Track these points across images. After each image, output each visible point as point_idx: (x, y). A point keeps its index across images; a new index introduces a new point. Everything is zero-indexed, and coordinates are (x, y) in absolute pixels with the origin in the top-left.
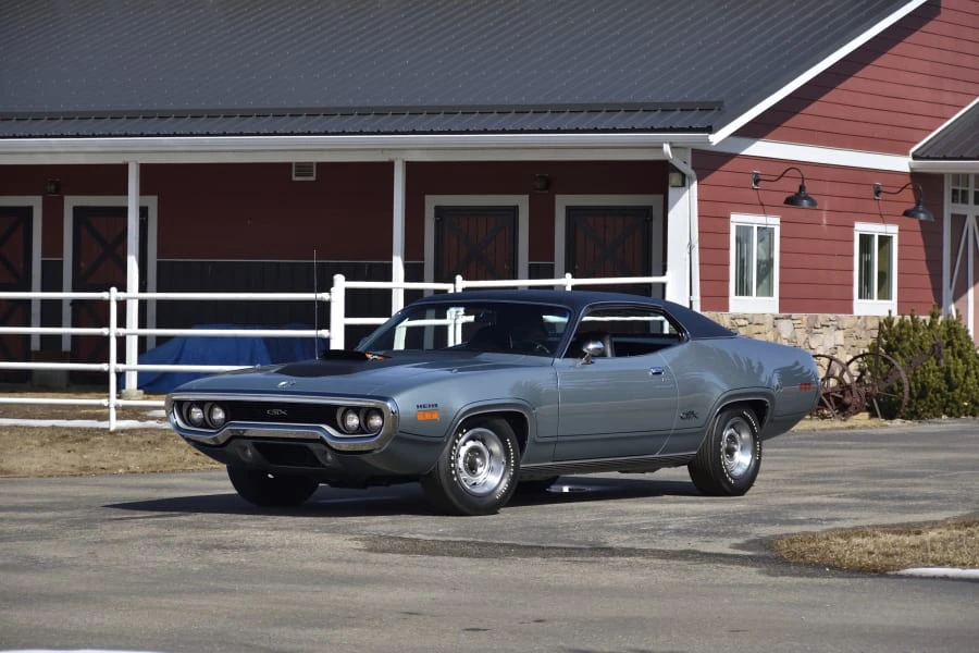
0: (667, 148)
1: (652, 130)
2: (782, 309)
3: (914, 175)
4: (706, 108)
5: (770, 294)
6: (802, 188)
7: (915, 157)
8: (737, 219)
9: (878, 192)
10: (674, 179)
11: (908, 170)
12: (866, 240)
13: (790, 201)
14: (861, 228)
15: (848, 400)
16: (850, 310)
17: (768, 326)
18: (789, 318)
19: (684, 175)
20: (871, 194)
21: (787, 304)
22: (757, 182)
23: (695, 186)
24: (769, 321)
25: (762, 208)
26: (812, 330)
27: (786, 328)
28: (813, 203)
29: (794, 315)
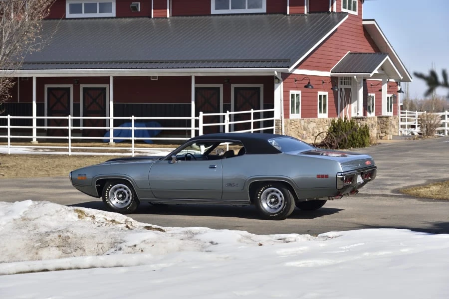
0: (276, 72)
1: (271, 67)
2: (302, 117)
3: (332, 77)
4: (285, 61)
5: (299, 113)
6: (309, 83)
7: (332, 72)
8: (292, 92)
9: (323, 83)
10: (276, 81)
11: (330, 76)
12: (320, 96)
13: (306, 87)
14: (320, 93)
15: (333, 144)
16: (316, 117)
17: (298, 123)
18: (303, 120)
19: (279, 80)
20: (322, 83)
21: (303, 116)
22: (296, 81)
23: (282, 83)
24: (299, 121)
25: (297, 88)
26: (309, 123)
27: (302, 122)
28: (312, 87)
29: (305, 119)
